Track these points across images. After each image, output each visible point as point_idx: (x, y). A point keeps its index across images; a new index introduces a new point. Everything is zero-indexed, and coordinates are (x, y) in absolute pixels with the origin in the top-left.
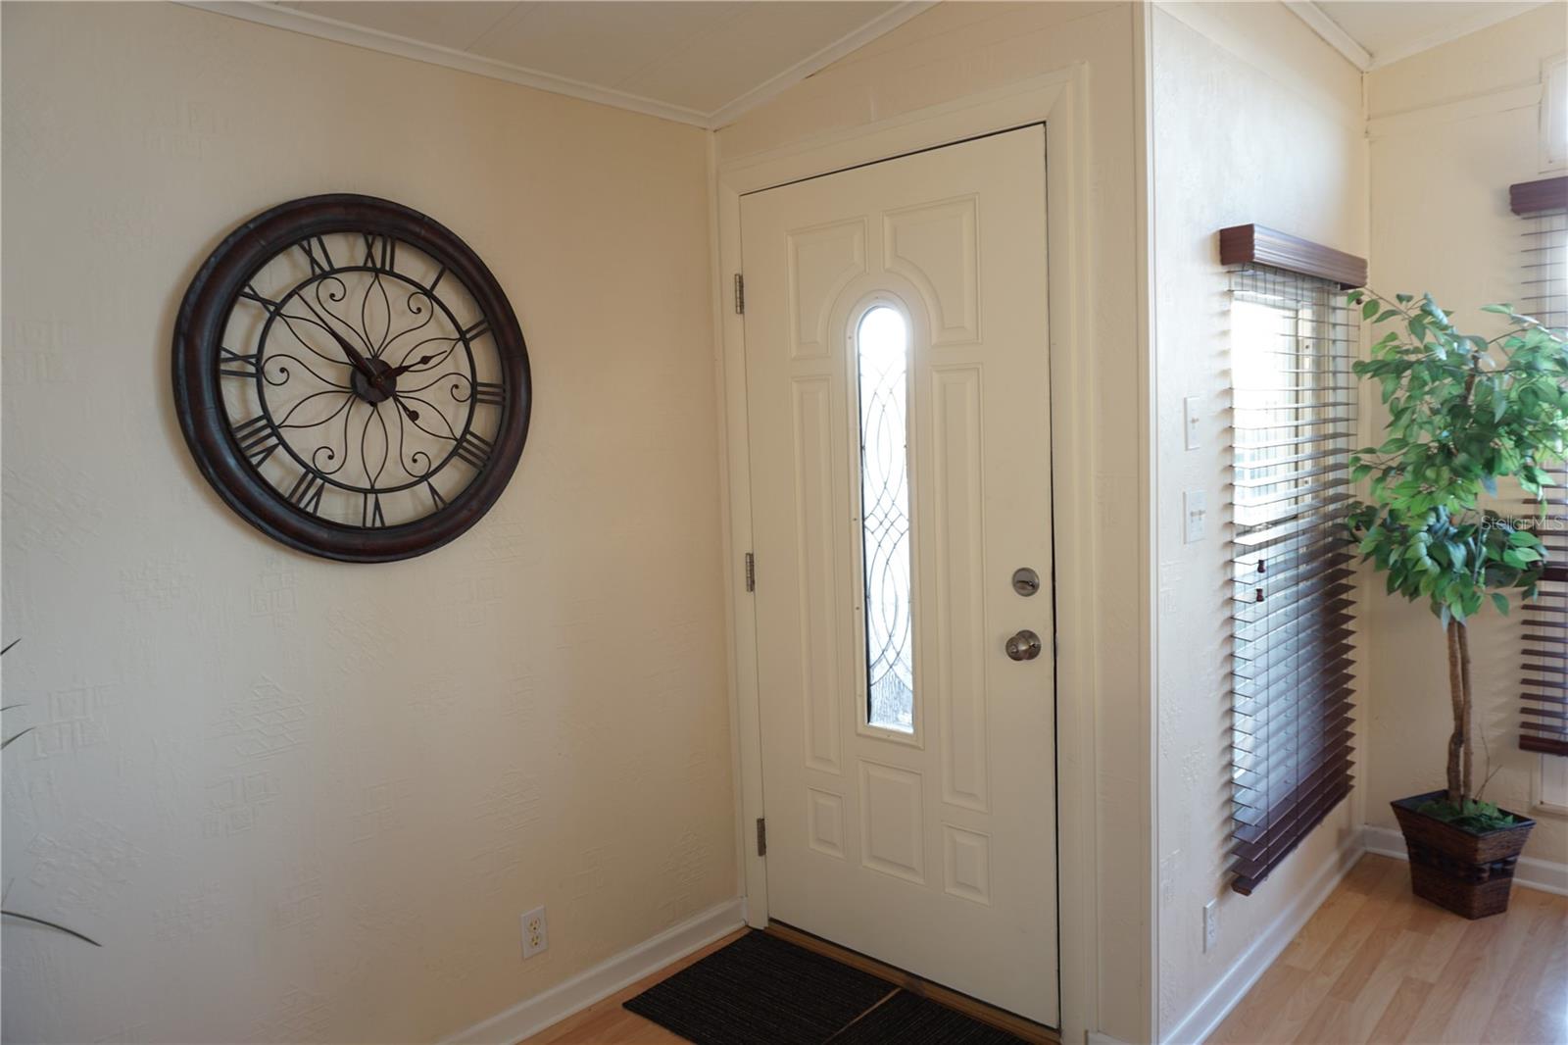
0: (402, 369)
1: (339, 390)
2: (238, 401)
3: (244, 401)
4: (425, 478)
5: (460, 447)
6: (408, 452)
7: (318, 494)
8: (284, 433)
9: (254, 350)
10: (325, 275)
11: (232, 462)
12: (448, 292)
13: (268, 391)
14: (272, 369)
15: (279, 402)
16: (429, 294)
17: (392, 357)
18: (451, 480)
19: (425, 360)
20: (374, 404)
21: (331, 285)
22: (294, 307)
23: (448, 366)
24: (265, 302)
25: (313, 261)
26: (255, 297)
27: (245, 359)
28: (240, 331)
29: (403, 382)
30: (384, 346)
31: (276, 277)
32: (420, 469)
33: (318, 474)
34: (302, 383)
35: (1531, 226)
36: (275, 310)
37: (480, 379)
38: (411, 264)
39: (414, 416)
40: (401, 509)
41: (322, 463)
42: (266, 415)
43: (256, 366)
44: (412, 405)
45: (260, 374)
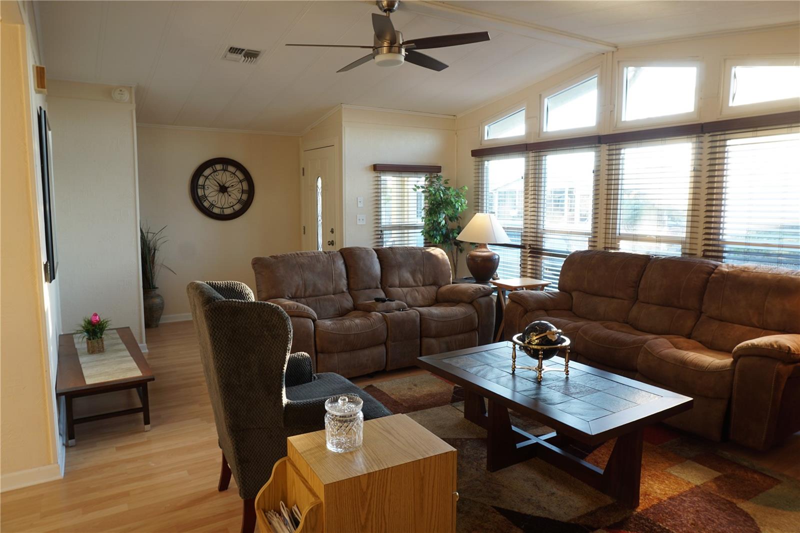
0: (228, 187)
1: (217, 191)
2: (200, 192)
3: (202, 192)
4: (232, 206)
5: (239, 201)
6: (229, 202)
7: (213, 208)
8: (208, 198)
9: (203, 184)
10: (215, 172)
11: (199, 202)
12: (238, 173)
13: (205, 191)
14: (206, 187)
15: (207, 192)
16: (234, 174)
17: (227, 185)
18: (237, 207)
19: (232, 186)
20: (223, 193)
21: (216, 173)
22: (210, 177)
23: (238, 186)
24: (205, 177)
25: (213, 169)
26: (203, 175)
27: (202, 186)
28: (201, 181)
29: (229, 190)
30: (225, 183)
31: (207, 172)
32: (232, 205)
33: (213, 205)
34: (211, 190)
35: (478, 159)
36: (207, 178)
37: (244, 189)
38: (231, 169)
39: (230, 195)
40: (228, 211)
41: (214, 203)
42: (205, 194)
43: (203, 187)
44: (229, 194)
45: (204, 188)
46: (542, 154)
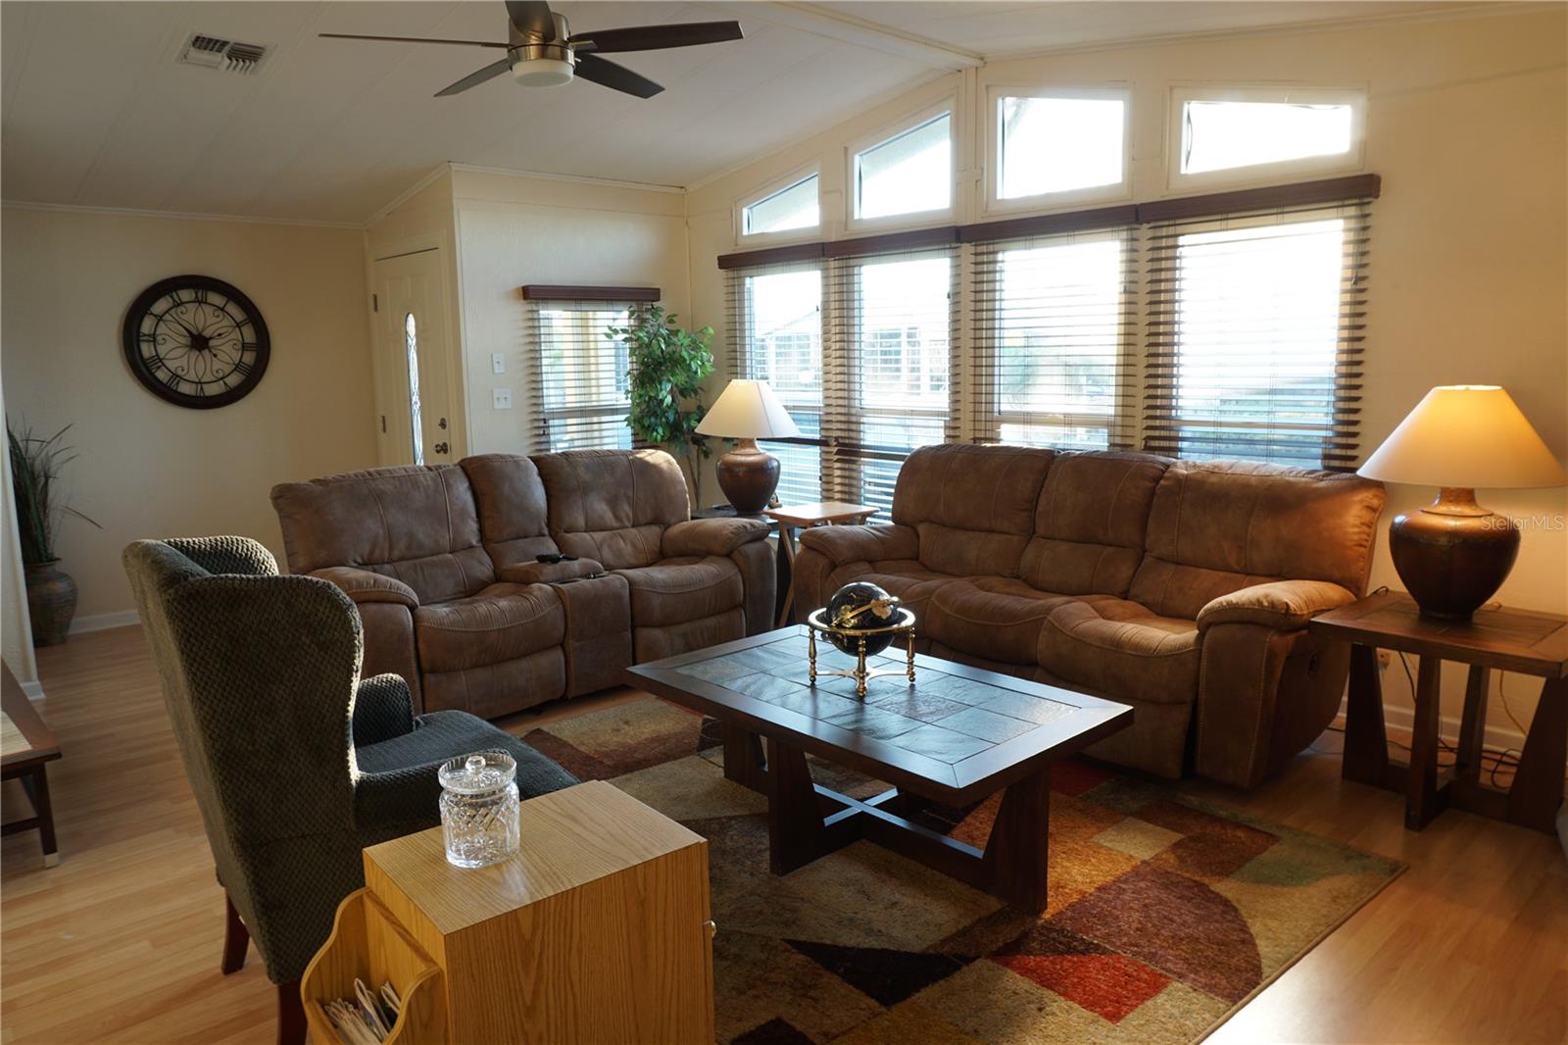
0: (211, 338)
1: (187, 346)
2: (147, 350)
3: (149, 349)
4: (222, 379)
5: (238, 367)
6: (215, 368)
7: (178, 383)
8: (165, 362)
9: (152, 332)
10: (179, 305)
11: (144, 370)
12: (232, 308)
13: (158, 347)
14: (159, 338)
15: (162, 350)
16: (222, 309)
17: (207, 333)
18: (234, 380)
19: (220, 335)
20: (200, 351)
21: (182, 308)
22: (167, 317)
23: (232, 336)
24: (156, 316)
25: (174, 300)
26: (152, 314)
27: (149, 336)
28: (147, 325)
29: (212, 343)
30: (204, 330)
31: (160, 306)
32: (221, 375)
33: (178, 376)
34: (171, 344)
35: (731, 274)
36: (160, 318)
37: (246, 341)
38: (215, 298)
39: (215, 356)
40: (212, 390)
41: (179, 372)
42: (157, 355)
43: (153, 338)
44: (214, 352)
45: (154, 341)
46: (852, 262)
